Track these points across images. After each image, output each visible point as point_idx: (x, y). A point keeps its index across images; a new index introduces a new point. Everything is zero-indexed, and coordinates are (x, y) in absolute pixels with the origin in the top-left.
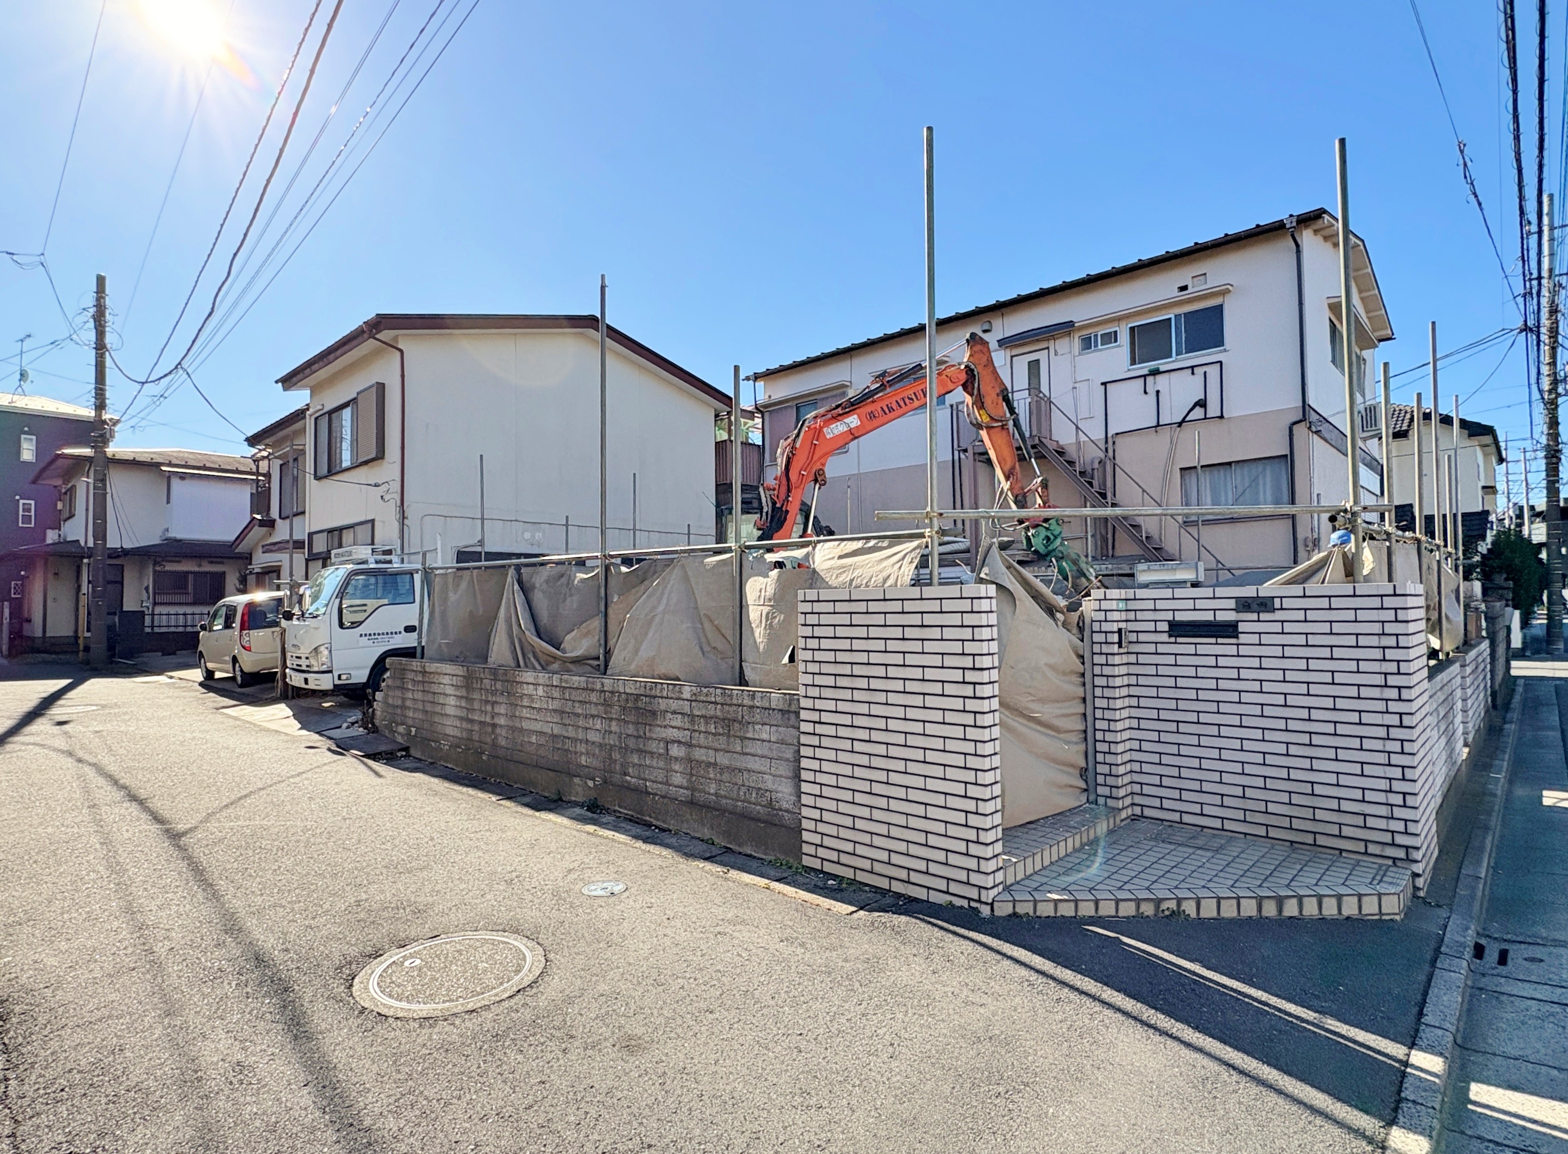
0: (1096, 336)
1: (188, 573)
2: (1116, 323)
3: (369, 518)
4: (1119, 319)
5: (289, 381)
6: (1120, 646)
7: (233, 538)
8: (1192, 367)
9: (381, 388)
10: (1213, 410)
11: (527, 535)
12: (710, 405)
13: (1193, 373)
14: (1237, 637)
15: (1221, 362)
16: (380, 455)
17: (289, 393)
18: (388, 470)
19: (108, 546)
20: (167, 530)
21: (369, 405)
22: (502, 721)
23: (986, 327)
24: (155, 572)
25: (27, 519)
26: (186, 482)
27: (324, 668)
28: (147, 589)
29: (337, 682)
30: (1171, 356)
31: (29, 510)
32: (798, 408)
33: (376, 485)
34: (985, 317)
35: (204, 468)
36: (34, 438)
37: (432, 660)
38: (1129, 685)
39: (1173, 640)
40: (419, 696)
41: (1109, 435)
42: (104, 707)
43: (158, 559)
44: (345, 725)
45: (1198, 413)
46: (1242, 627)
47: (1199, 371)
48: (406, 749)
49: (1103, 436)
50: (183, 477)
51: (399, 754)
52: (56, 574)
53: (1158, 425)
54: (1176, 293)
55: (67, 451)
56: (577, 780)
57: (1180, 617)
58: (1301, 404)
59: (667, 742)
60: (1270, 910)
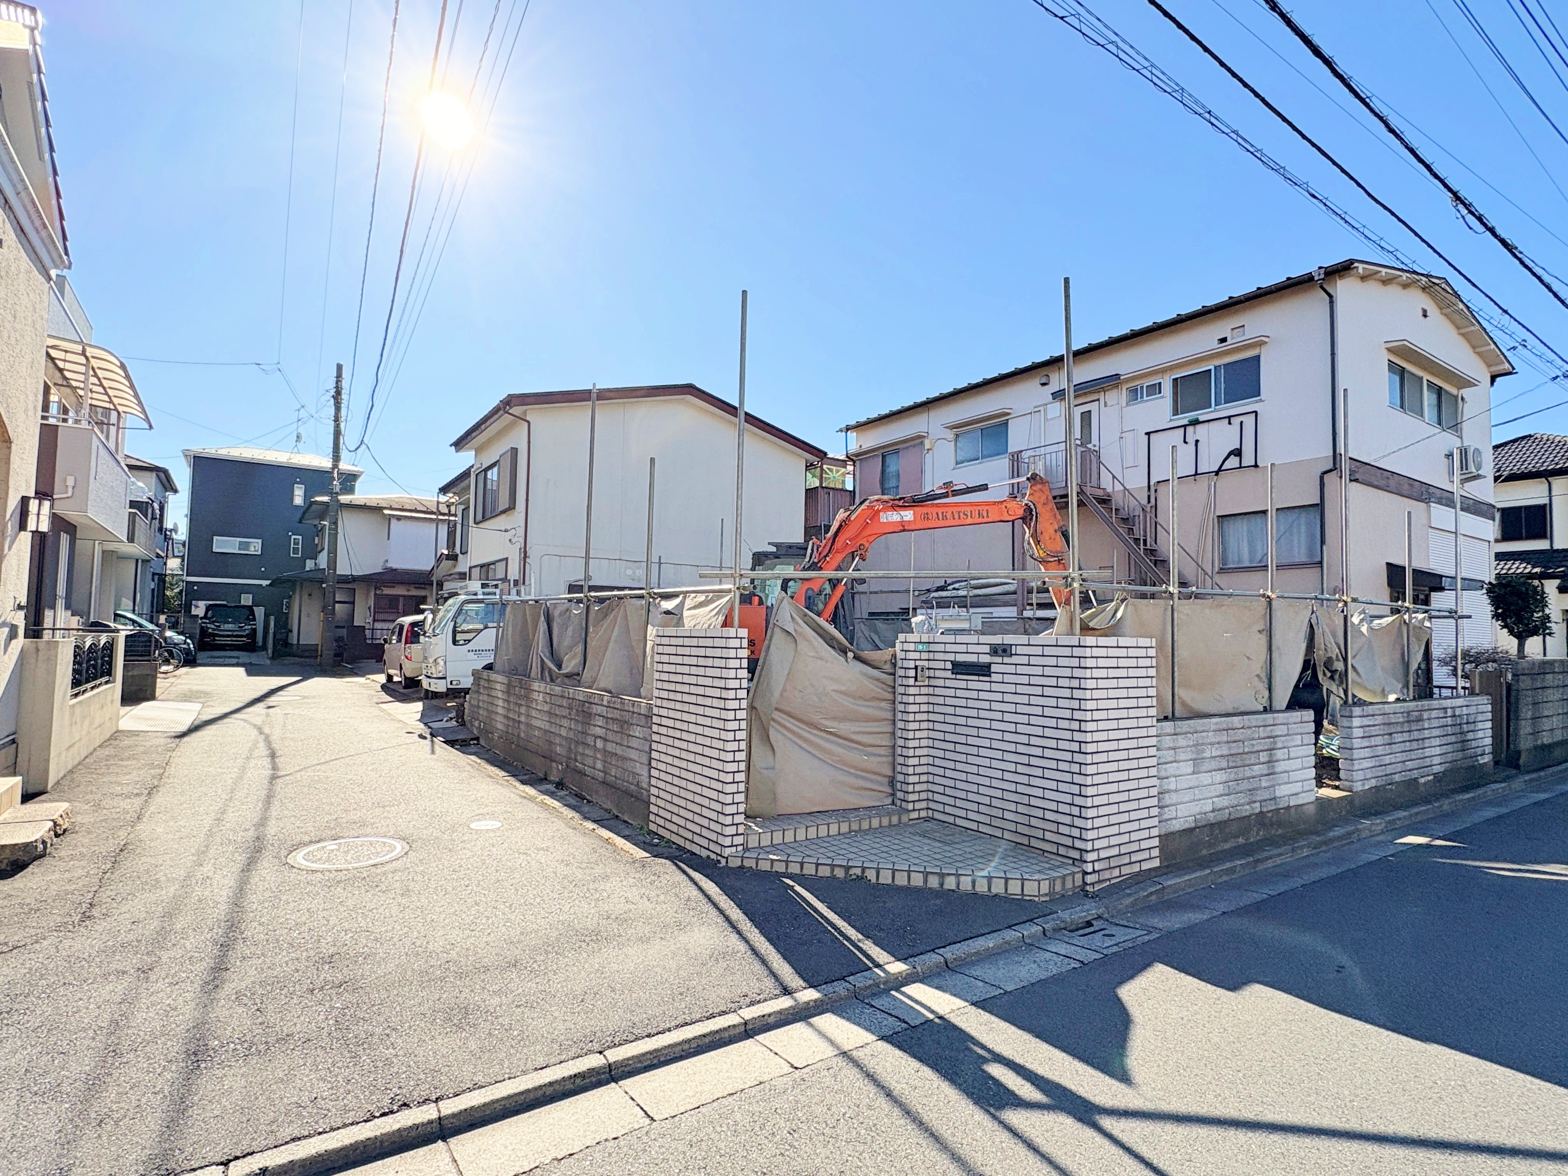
0: (1142, 387)
1: (400, 596)
2: (1160, 375)
3: (505, 557)
4: (1163, 371)
5: (459, 444)
6: (916, 680)
7: (430, 569)
8: (1229, 417)
9: (514, 451)
10: (1248, 459)
11: (629, 572)
12: (802, 457)
13: (1230, 423)
14: (989, 676)
15: (1256, 412)
16: (512, 507)
17: (459, 454)
18: (516, 519)
19: (338, 573)
20: (387, 561)
21: (506, 464)
22: (523, 719)
23: (1044, 380)
24: (375, 594)
25: (296, 550)
26: (402, 522)
27: (440, 675)
28: (369, 608)
29: (450, 686)
30: (1210, 407)
31: (298, 544)
32: (884, 457)
33: (506, 531)
34: (1043, 371)
35: (416, 511)
36: (303, 486)
37: (497, 672)
38: (928, 712)
39: (954, 676)
40: (486, 698)
41: (1152, 483)
42: (304, 697)
43: (378, 585)
44: (445, 719)
45: (1233, 462)
46: (994, 668)
47: (1236, 421)
48: (477, 739)
49: (1146, 484)
50: (399, 518)
51: (472, 742)
52: (310, 595)
53: (1196, 474)
54: (1215, 344)
55: (318, 499)
56: (554, 765)
57: (961, 658)
58: (1331, 454)
59: (596, 737)
60: (934, 882)
